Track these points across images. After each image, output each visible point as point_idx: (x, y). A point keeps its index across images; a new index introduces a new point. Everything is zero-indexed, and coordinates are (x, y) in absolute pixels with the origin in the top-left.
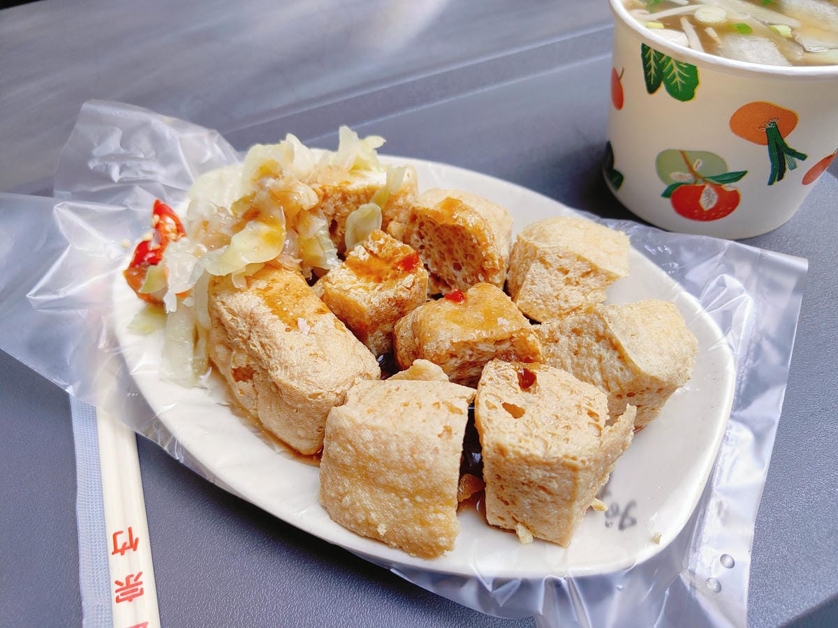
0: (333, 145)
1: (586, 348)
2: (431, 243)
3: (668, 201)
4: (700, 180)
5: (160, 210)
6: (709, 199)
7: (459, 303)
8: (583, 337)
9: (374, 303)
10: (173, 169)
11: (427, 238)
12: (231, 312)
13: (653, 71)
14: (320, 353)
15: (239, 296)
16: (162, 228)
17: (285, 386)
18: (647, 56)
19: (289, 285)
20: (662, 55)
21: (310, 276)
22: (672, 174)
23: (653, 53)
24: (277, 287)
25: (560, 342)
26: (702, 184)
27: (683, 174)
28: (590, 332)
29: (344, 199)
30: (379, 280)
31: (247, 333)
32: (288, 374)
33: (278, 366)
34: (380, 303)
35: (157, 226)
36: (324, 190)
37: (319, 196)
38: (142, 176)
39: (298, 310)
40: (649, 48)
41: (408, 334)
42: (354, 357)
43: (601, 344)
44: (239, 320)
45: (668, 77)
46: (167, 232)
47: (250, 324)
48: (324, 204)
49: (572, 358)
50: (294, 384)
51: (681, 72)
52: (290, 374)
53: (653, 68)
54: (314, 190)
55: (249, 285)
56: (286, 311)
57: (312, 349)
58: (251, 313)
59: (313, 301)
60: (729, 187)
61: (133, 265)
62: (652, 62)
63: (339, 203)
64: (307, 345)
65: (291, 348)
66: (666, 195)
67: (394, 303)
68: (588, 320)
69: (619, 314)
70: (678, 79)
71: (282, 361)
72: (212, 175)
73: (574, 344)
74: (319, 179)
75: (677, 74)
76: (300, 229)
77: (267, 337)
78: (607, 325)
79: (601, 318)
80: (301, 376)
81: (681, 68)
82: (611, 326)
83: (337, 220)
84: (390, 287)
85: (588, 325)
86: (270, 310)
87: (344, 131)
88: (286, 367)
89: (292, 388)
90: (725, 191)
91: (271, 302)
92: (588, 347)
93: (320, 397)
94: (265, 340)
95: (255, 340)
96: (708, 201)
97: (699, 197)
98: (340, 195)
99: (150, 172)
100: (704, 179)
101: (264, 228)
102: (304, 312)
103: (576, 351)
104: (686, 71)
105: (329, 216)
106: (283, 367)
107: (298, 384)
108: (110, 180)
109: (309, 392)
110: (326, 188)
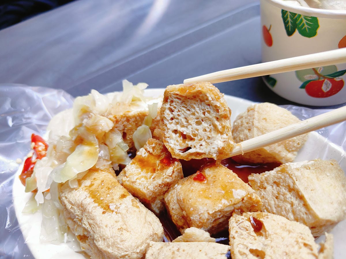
0: (120, 89)
1: (283, 195)
2: (179, 113)
3: (304, 91)
4: (321, 78)
5: (35, 139)
6: (327, 86)
7: (203, 182)
8: (281, 188)
9: (150, 189)
10: (40, 114)
11: (176, 110)
12: (70, 203)
13: (290, 24)
14: (124, 227)
15: (74, 192)
16: (37, 149)
17: (105, 252)
18: (285, 16)
19: (103, 181)
20: (295, 14)
21: (118, 169)
22: (305, 76)
23: (289, 14)
24: (97, 183)
25: (267, 189)
26: (323, 79)
27: (311, 76)
28: (285, 185)
29: (128, 120)
30: (154, 171)
31: (80, 215)
32: (106, 244)
33: (100, 239)
34: (154, 188)
35: (34, 148)
36: (116, 118)
37: (113, 122)
38: (24, 121)
39: (109, 198)
40: (287, 11)
41: (176, 207)
42: (146, 225)
43: (292, 194)
44: (75, 208)
45: (300, 26)
46: (40, 151)
47: (81, 210)
48: (117, 125)
49: (275, 201)
50: (110, 250)
51: (307, 22)
52: (107, 244)
53: (290, 22)
54: (110, 119)
55: (80, 184)
56: (102, 200)
57: (119, 225)
58: (82, 204)
59: (118, 189)
60: (337, 79)
61: (23, 172)
62: (289, 19)
63: (126, 123)
64: (116, 222)
65: (106, 226)
66: (302, 87)
67: (163, 186)
68: (283, 177)
69: (302, 174)
70: (306, 26)
71: (101, 235)
72: (60, 115)
73: (275, 192)
74: (112, 112)
75: (305, 24)
76: (107, 143)
77: (92, 219)
78: (295, 182)
79: (291, 177)
80: (114, 245)
81: (306, 19)
82: (297, 183)
83: (125, 132)
84: (159, 177)
85: (283, 181)
86: (93, 200)
87: (126, 83)
88: (104, 239)
89: (109, 253)
90: (336, 81)
91: (94, 195)
92: (284, 195)
93: (127, 257)
94: (91, 222)
95: (85, 221)
96: (326, 87)
97: (322, 86)
98: (125, 119)
99: (29, 118)
100: (324, 77)
101: (86, 148)
102: (113, 199)
103: (277, 196)
104: (310, 21)
105: (121, 131)
106: (103, 239)
107: (112, 250)
108: (7, 125)
109: (120, 255)
110: (116, 116)
